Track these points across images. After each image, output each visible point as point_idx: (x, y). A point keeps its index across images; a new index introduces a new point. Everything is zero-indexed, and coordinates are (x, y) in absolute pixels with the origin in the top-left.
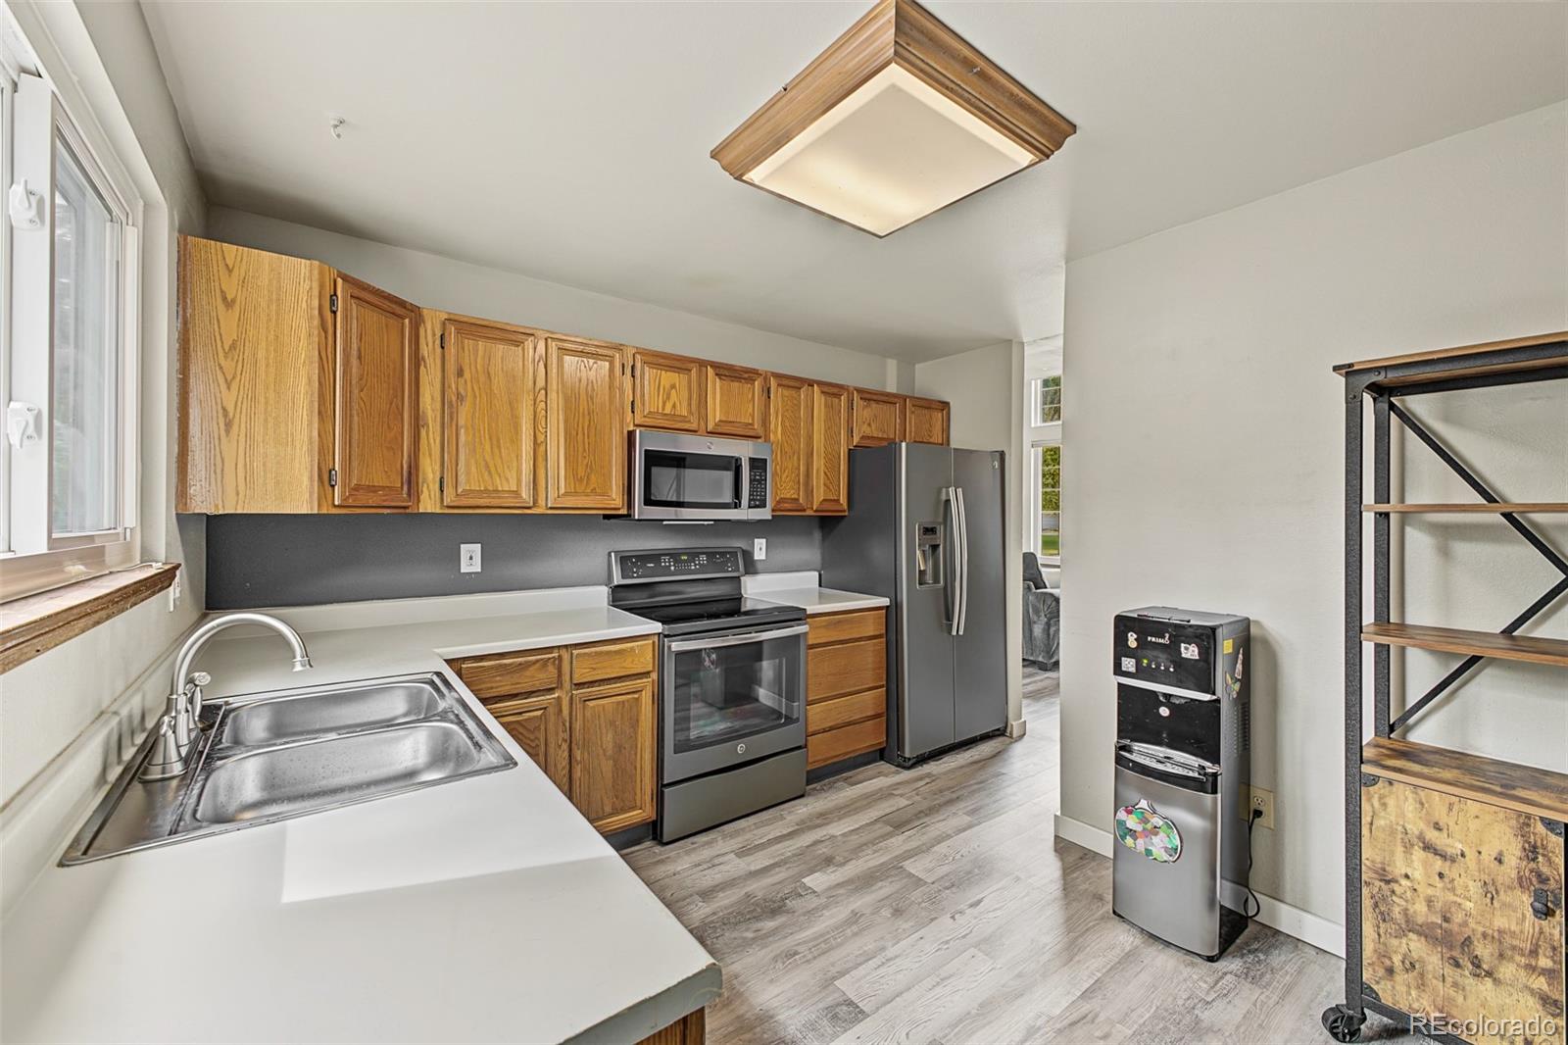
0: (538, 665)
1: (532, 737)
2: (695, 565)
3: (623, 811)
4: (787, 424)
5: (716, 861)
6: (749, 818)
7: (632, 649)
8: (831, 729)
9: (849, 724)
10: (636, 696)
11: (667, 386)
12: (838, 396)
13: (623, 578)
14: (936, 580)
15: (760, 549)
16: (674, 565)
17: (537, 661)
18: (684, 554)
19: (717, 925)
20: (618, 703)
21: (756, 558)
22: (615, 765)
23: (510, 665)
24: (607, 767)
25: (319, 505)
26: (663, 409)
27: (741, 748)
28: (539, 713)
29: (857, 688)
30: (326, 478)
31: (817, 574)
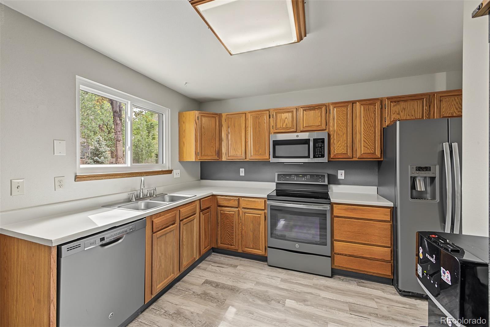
0: (233, 200)
1: (232, 218)
2: (305, 179)
3: (255, 249)
4: (339, 122)
5: (274, 278)
6: (301, 273)
7: (258, 201)
8: (350, 256)
9: (363, 258)
10: (260, 216)
11: (284, 118)
12: (374, 104)
13: (278, 181)
14: (434, 198)
15: (341, 175)
16: (296, 178)
17: (233, 199)
18: (301, 174)
19: (248, 292)
20: (254, 216)
21: (339, 178)
22: (253, 234)
23: (227, 199)
24: (251, 234)
25: (196, 159)
26: (283, 126)
27: (297, 245)
28: (234, 213)
29: (368, 243)
30: (197, 154)
31: (376, 187)
